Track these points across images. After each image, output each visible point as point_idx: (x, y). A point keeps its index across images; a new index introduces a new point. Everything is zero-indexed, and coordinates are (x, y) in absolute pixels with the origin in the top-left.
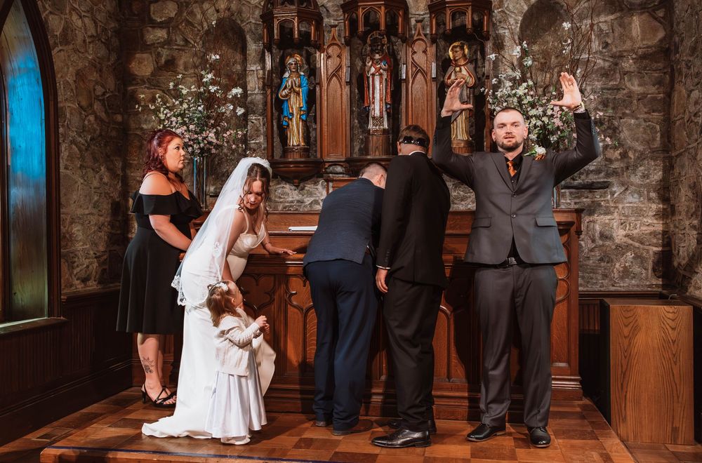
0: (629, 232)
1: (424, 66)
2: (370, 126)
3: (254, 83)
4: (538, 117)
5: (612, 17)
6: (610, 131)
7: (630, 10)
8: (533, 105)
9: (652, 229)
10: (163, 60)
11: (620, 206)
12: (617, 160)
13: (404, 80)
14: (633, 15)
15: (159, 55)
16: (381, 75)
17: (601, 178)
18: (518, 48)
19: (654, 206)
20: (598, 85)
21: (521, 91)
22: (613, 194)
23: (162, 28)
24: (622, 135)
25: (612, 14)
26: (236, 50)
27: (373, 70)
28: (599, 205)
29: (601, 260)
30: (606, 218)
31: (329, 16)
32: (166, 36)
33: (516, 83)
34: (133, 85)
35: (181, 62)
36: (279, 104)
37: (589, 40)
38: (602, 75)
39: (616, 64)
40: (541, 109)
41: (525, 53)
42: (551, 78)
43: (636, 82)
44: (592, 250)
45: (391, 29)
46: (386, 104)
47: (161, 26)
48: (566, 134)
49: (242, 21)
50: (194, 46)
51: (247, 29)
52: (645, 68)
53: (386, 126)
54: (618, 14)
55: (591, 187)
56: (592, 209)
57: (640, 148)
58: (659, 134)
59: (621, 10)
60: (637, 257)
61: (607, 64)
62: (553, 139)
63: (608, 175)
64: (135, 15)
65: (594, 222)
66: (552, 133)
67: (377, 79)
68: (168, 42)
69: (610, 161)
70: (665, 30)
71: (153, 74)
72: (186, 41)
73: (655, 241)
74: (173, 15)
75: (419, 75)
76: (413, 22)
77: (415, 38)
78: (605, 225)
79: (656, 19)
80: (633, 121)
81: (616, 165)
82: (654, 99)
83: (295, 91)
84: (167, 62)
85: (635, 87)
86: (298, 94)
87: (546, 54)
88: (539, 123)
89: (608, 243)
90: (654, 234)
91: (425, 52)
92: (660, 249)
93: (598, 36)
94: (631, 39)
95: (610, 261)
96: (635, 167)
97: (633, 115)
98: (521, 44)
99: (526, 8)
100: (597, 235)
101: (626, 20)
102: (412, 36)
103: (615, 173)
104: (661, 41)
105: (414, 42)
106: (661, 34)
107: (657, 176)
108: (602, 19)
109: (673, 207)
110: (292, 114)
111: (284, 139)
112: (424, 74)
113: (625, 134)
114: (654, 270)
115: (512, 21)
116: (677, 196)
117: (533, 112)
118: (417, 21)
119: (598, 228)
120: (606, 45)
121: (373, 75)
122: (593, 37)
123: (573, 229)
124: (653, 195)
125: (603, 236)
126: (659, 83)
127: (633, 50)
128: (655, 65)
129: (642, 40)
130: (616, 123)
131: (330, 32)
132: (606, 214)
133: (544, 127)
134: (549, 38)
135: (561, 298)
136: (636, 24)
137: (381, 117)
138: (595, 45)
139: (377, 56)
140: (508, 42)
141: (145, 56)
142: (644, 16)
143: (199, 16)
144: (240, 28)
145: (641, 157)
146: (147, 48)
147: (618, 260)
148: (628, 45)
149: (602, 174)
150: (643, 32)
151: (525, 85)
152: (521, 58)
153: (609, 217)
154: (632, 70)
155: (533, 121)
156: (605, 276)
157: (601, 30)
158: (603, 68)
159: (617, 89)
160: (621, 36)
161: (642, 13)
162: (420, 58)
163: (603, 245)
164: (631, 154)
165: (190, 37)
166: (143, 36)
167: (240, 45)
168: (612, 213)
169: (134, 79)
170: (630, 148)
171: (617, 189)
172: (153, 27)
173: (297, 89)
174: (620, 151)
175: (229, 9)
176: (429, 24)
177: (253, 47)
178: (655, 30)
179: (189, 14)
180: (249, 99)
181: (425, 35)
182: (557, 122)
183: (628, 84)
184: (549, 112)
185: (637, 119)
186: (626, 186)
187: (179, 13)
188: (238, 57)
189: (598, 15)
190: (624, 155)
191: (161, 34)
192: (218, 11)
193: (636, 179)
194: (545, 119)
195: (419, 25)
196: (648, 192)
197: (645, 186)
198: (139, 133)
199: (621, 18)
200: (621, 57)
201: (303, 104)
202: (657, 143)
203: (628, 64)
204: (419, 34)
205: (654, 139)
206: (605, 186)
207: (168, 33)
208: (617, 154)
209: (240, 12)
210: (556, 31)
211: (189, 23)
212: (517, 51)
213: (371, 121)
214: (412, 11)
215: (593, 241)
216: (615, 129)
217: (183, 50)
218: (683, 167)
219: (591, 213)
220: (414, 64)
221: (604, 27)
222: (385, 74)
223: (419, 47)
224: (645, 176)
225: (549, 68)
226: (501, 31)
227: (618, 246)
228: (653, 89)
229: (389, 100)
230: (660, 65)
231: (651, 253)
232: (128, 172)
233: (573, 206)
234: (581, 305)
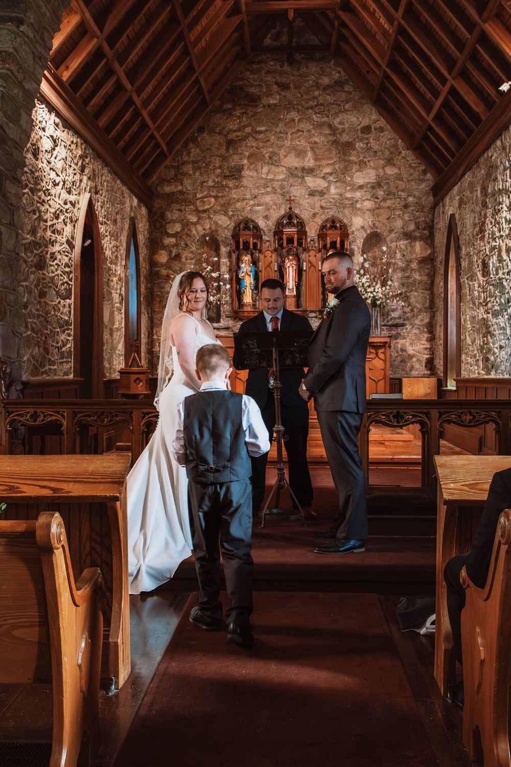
0: (415, 348)
1: (315, 264)
2: (287, 293)
3: (224, 268)
4: (372, 292)
5: (406, 242)
6: (405, 298)
7: (415, 239)
8: (369, 286)
9: (425, 346)
10: (173, 255)
11: (410, 335)
12: (408, 312)
13: (305, 271)
14: (416, 242)
15: (171, 252)
16: (293, 267)
17: (401, 321)
18: (362, 258)
19: (426, 335)
20: (400, 275)
21: (364, 280)
22: (407, 329)
23: (173, 237)
24: (411, 300)
25: (406, 240)
26: (211, 249)
27: (288, 265)
28: (400, 335)
29: (401, 362)
30: (403, 341)
31: (265, 235)
32: (175, 242)
33: (362, 276)
34: (157, 267)
35: (183, 256)
36: (239, 281)
37: (396, 253)
38: (402, 270)
39: (408, 265)
40: (373, 288)
41: (365, 260)
42: (377, 270)
43: (418, 275)
44: (396, 357)
45: (300, 244)
46: (296, 282)
47: (173, 236)
48: (384, 300)
49: (218, 235)
50: (191, 248)
51: (220, 239)
52: (422, 268)
53: (295, 293)
54: (409, 241)
55: (396, 326)
56: (397, 337)
57: (419, 307)
58: (428, 301)
59: (411, 239)
60: (418, 360)
61: (404, 265)
62: (378, 302)
63: (404, 320)
64: (157, 229)
65: (397, 343)
66: (378, 300)
67: (291, 269)
68: (177, 245)
69: (405, 313)
70: (431, 249)
71: (167, 262)
72: (187, 245)
73: (426, 352)
74: (179, 230)
75: (312, 268)
76: (309, 240)
77: (310, 248)
78: (403, 344)
79: (427, 244)
80: (416, 294)
81: (408, 315)
82: (426, 283)
83: (248, 274)
84: (175, 256)
85: (417, 277)
86: (250, 276)
87: (375, 258)
88: (372, 295)
89: (404, 353)
90: (426, 348)
91: (315, 256)
92: (428, 356)
93: (400, 251)
94: (416, 253)
95: (405, 362)
96: (417, 316)
97: (416, 291)
98: (362, 256)
99: (365, 235)
100: (399, 349)
101: (413, 244)
102: (308, 247)
103: (408, 319)
104: (429, 255)
105: (309, 251)
106: (429, 251)
107: (427, 320)
108: (402, 242)
109: (434, 335)
110: (246, 286)
111: (240, 299)
112: (315, 268)
113: (413, 300)
114: (426, 367)
115: (358, 242)
116: (436, 330)
117: (369, 290)
118: (311, 240)
119: (399, 346)
120: (404, 256)
121: (289, 267)
122: (397, 251)
123: (387, 345)
124: (426, 330)
125: (402, 350)
126: (428, 275)
127: (416, 259)
128: (426, 267)
129: (421, 254)
130: (408, 294)
131: (265, 243)
132: (403, 339)
133: (374, 297)
134: (377, 250)
135: (381, 378)
136: (418, 245)
137: (293, 289)
138: (398, 255)
139: (291, 257)
140: (356, 253)
141: (163, 252)
142: (422, 242)
143: (194, 232)
144: (216, 239)
145: (420, 311)
146: (164, 247)
147: (409, 362)
148: (414, 256)
149: (402, 320)
150: (421, 250)
151: (365, 277)
152: (363, 263)
153: (405, 340)
154: (415, 268)
155: (369, 294)
156: (403, 370)
157: (401, 249)
158: (402, 267)
159: (408, 277)
160: (410, 252)
161: (420, 241)
162: (312, 259)
163: (402, 355)
164: (415, 310)
165: (189, 243)
166: (161, 241)
167: (214, 247)
168: (406, 339)
169: (157, 264)
170: (415, 307)
171: (409, 327)
172: (168, 237)
173: (249, 273)
174: (410, 308)
175: (210, 228)
176: (317, 241)
177: (224, 250)
178: (426, 249)
179: (188, 230)
180: (222, 277)
181: (315, 247)
182: (380, 295)
183: (414, 275)
184: (376, 290)
185: (418, 292)
186: (413, 325)
187: (183, 229)
188: (213, 253)
189: (400, 241)
190: (412, 310)
191: (173, 240)
192: (204, 229)
193: (417, 322)
194: (375, 293)
195: (312, 242)
196: (423, 328)
197: (421, 325)
198: (159, 293)
199: (411, 242)
200: (411, 261)
201: (252, 281)
202: (427, 305)
203: (414, 265)
204: (312, 247)
205: (426, 302)
206: (403, 325)
207: (176, 241)
208: (408, 310)
209: (217, 231)
210: (380, 247)
211: (188, 235)
212: (361, 260)
213: (287, 289)
214: (308, 234)
215: (397, 352)
216: (408, 297)
217: (185, 250)
218: (437, 316)
219: (396, 339)
220: (309, 262)
221: (403, 247)
222: (295, 266)
223: (312, 253)
224: (422, 320)
225: (376, 265)
226: (353, 247)
227: (409, 355)
228: (425, 278)
229: (297, 280)
230: (429, 266)
231: (424, 358)
232: (153, 314)
233: (387, 335)
234: (391, 384)
